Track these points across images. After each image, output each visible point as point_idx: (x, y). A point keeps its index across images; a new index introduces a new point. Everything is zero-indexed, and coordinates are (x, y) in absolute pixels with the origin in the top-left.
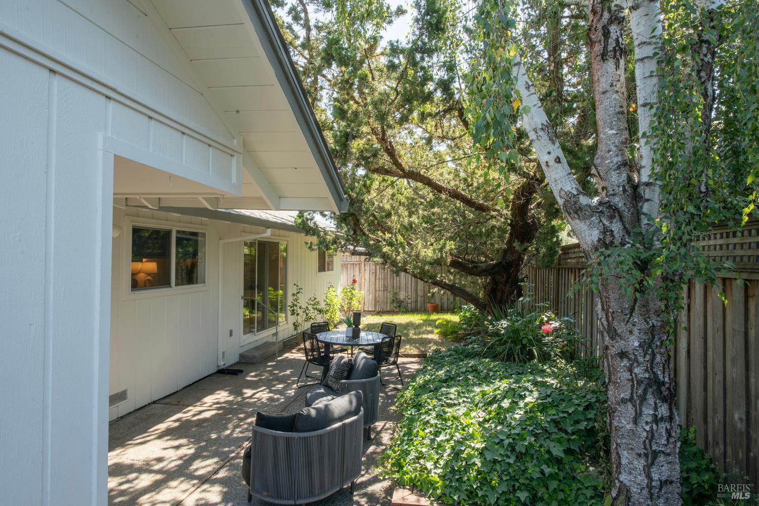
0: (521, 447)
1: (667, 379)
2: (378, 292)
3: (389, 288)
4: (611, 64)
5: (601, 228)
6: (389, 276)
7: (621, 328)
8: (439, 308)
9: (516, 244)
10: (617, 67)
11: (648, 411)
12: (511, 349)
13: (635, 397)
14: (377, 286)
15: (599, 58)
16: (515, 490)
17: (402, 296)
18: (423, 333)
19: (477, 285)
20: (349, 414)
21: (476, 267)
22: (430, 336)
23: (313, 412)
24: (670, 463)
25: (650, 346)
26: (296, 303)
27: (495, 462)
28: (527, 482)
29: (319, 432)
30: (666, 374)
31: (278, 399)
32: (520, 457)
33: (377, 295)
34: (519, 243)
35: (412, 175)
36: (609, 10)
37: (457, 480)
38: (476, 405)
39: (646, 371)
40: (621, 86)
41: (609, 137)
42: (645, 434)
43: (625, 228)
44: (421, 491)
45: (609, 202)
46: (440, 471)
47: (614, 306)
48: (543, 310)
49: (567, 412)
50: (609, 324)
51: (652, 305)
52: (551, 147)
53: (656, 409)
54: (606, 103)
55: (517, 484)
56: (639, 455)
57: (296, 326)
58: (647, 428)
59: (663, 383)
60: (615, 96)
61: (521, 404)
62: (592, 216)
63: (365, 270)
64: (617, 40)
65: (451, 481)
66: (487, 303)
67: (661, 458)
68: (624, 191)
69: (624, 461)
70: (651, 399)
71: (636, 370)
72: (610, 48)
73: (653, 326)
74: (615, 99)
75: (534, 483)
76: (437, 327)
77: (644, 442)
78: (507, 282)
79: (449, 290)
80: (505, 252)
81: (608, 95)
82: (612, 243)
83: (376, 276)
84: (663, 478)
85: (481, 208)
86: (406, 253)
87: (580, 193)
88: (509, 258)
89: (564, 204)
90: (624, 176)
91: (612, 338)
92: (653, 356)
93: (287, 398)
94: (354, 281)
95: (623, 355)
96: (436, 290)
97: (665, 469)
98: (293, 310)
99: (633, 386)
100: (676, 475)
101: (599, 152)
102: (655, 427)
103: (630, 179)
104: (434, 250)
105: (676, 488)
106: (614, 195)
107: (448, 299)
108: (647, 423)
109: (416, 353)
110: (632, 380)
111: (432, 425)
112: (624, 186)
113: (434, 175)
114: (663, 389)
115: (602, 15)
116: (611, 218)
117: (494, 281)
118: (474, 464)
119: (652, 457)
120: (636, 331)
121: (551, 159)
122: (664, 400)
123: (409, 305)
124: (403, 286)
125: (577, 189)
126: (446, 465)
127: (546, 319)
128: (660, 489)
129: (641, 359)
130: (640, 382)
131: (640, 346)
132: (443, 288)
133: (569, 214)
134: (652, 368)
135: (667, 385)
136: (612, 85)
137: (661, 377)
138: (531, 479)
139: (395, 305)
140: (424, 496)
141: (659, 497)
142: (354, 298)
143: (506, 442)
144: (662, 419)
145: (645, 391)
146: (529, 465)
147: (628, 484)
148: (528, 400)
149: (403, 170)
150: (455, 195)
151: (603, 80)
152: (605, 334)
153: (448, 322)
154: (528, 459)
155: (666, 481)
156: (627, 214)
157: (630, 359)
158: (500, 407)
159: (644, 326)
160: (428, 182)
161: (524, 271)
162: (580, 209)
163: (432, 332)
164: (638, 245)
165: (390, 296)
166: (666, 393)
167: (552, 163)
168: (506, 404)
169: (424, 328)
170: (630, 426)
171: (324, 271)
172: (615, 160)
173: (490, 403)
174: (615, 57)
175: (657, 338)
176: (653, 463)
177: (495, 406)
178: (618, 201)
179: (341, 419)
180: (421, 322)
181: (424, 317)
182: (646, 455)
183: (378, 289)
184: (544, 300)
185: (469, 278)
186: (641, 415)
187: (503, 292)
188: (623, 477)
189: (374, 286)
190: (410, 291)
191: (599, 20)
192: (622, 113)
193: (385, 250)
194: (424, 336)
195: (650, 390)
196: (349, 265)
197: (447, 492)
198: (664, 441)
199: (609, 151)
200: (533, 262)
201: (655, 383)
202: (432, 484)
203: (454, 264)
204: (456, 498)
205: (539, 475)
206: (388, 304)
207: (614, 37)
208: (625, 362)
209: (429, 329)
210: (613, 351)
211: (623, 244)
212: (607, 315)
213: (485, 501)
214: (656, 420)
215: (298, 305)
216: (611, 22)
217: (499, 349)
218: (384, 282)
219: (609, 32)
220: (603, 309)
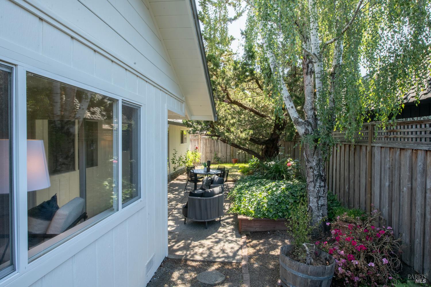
0: (279, 200)
1: (324, 175)
2: (207, 154)
3: (213, 151)
4: (309, 76)
5: (305, 129)
6: (213, 146)
7: (311, 159)
8: (238, 161)
9: (277, 131)
10: (311, 77)
11: (318, 184)
12: (274, 175)
13: (314, 180)
14: (207, 151)
15: (305, 74)
16: (278, 213)
17: (219, 155)
18: (233, 172)
19: (259, 148)
20: (220, 193)
21: (259, 141)
22: (236, 173)
23: (209, 191)
24: (324, 199)
25: (319, 165)
26: (174, 158)
27: (271, 205)
28: (282, 210)
29: (212, 197)
30: (324, 173)
31: (178, 197)
32: (279, 203)
33: (207, 155)
34: (278, 131)
35: (235, 103)
36: (309, 59)
37: (259, 211)
38: (263, 191)
39: (318, 172)
40: (312, 84)
41: (308, 100)
42: (317, 191)
43: (312, 129)
44: (247, 215)
45: (308, 120)
46: (253, 209)
47: (309, 153)
48: (288, 157)
49: (295, 190)
50: (307, 159)
51: (319, 152)
52: (290, 103)
53: (320, 183)
54: (308, 89)
55: (278, 211)
56: (315, 197)
57: (175, 169)
58: (318, 189)
59: (323, 176)
60: (310, 87)
61: (280, 189)
62: (302, 125)
63: (201, 143)
64: (311, 69)
65: (257, 211)
66: (263, 157)
67: (322, 198)
68: (312, 117)
69: (311, 200)
70: (319, 181)
71: (315, 172)
72: (309, 71)
73: (320, 159)
74: (310, 88)
75: (284, 211)
76: (239, 169)
77: (317, 193)
78: (272, 147)
79: (247, 151)
80: (272, 134)
81: (308, 86)
82: (308, 133)
83: (206, 145)
84: (322, 204)
85: (263, 116)
86: (235, 136)
87: (299, 118)
88: (274, 137)
89: (294, 121)
90: (312, 112)
91: (308, 163)
92: (320, 167)
93: (182, 196)
94: (197, 148)
95: (311, 168)
96: (240, 151)
97: (322, 201)
98: (174, 161)
99: (314, 177)
100: (326, 203)
101: (305, 104)
102: (320, 189)
103: (314, 113)
104: (245, 134)
105: (326, 207)
106: (309, 118)
107: (242, 157)
108: (317, 188)
109: (232, 180)
110: (313, 175)
111: (248, 198)
112: (312, 116)
113: (243, 102)
114: (323, 177)
115: (307, 60)
116: (308, 126)
117: (267, 147)
118: (264, 206)
119: (319, 198)
120: (315, 161)
121: (290, 107)
122: (323, 181)
123: (223, 160)
124: (220, 150)
125: (298, 116)
126: (255, 207)
127: (289, 161)
128: (321, 207)
129: (316, 169)
130: (316, 176)
131: (316, 165)
132: (244, 150)
133: (296, 124)
134: (319, 171)
135: (324, 176)
136: (309, 83)
137: (322, 174)
138: (283, 210)
139: (216, 160)
140: (248, 216)
141: (321, 209)
142: (197, 157)
143: (275, 199)
144: (322, 186)
145: (317, 178)
146: (282, 206)
147: (312, 206)
148: (282, 187)
149: (231, 101)
150: (251, 110)
151: (307, 81)
152: (306, 162)
153: (245, 167)
154: (282, 204)
155: (323, 205)
156: (313, 124)
157: (313, 169)
158: (272, 190)
159: (317, 159)
160: (240, 105)
161: (280, 143)
162: (299, 123)
163: (237, 171)
164: (316, 134)
165: (213, 155)
166: (323, 179)
167: (290, 108)
168: (274, 189)
169: (233, 170)
170: (313, 189)
171: (183, 143)
172: (310, 107)
173: (268, 190)
174: (310, 74)
175: (321, 162)
176: (319, 200)
177: (271, 190)
178: (311, 120)
179: (218, 194)
180: (231, 167)
181: (232, 165)
182: (317, 197)
183: (207, 152)
184: (288, 153)
185: (256, 146)
186: (316, 185)
187: (271, 152)
188: (310, 205)
189: (205, 150)
190: (223, 153)
191: (306, 61)
192: (312, 92)
193: (226, 134)
194: (234, 173)
195: (319, 178)
196: (192, 140)
197: (256, 214)
198: (322, 193)
199: (308, 104)
200: (284, 138)
201: (320, 176)
202: (251, 213)
203: (251, 140)
204: (259, 216)
205: (285, 208)
206: (213, 160)
207: (310, 68)
208: (312, 170)
209: (235, 170)
210: (308, 167)
211: (311, 134)
212: (307, 156)
213: (268, 217)
214: (320, 187)
215: (176, 159)
216: (309, 62)
217: (270, 175)
218: (210, 148)
219: (309, 66)
220: (306, 154)
